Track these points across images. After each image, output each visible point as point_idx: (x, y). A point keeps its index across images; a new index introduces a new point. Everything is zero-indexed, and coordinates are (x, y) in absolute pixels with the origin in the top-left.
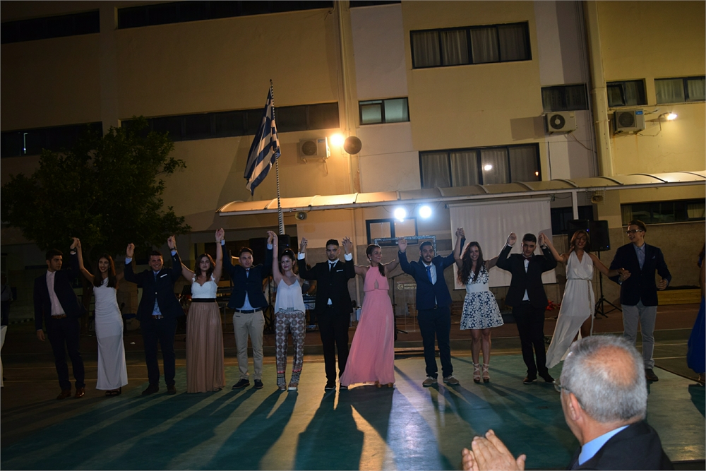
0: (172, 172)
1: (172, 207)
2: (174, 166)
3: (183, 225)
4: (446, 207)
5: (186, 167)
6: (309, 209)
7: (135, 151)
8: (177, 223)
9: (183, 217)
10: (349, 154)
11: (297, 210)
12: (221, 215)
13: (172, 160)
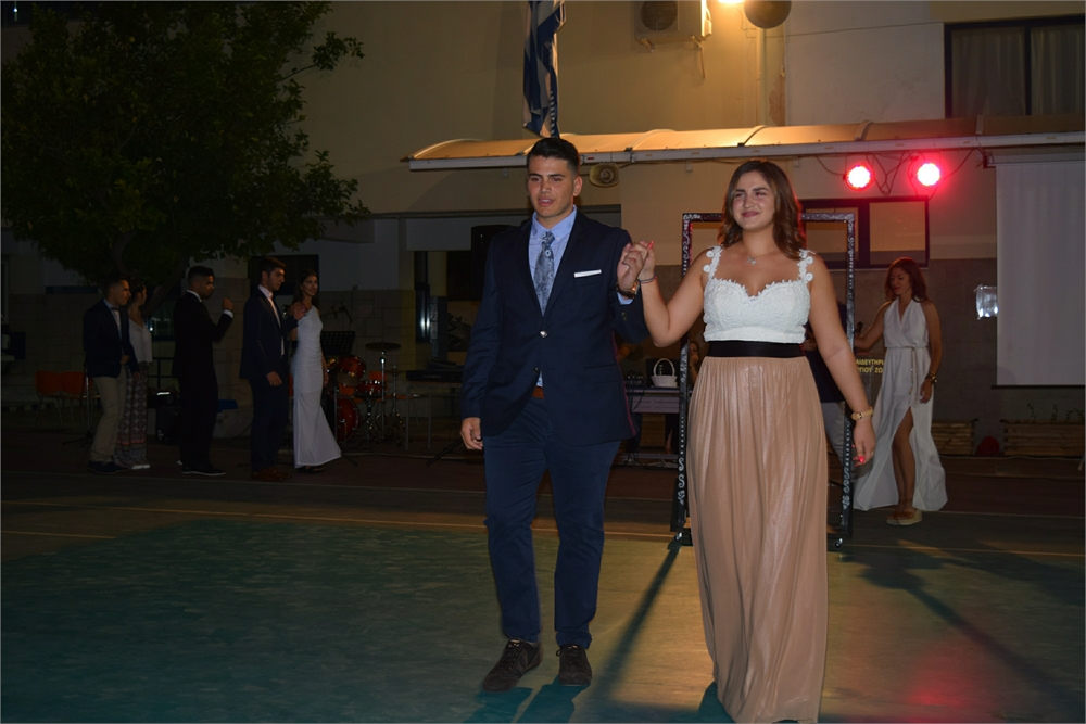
0: (331, 68)
1: (325, 153)
2: (337, 55)
3: (354, 200)
4: (985, 163)
5: (361, 56)
6: (626, 158)
7: (245, 15)
8: (339, 195)
9: (355, 182)
10: (759, 31)
11: (597, 160)
12: (413, 166)
13: (331, 38)
